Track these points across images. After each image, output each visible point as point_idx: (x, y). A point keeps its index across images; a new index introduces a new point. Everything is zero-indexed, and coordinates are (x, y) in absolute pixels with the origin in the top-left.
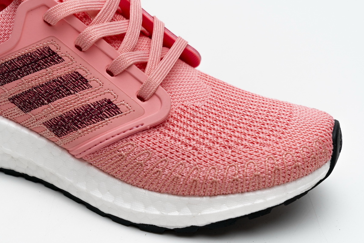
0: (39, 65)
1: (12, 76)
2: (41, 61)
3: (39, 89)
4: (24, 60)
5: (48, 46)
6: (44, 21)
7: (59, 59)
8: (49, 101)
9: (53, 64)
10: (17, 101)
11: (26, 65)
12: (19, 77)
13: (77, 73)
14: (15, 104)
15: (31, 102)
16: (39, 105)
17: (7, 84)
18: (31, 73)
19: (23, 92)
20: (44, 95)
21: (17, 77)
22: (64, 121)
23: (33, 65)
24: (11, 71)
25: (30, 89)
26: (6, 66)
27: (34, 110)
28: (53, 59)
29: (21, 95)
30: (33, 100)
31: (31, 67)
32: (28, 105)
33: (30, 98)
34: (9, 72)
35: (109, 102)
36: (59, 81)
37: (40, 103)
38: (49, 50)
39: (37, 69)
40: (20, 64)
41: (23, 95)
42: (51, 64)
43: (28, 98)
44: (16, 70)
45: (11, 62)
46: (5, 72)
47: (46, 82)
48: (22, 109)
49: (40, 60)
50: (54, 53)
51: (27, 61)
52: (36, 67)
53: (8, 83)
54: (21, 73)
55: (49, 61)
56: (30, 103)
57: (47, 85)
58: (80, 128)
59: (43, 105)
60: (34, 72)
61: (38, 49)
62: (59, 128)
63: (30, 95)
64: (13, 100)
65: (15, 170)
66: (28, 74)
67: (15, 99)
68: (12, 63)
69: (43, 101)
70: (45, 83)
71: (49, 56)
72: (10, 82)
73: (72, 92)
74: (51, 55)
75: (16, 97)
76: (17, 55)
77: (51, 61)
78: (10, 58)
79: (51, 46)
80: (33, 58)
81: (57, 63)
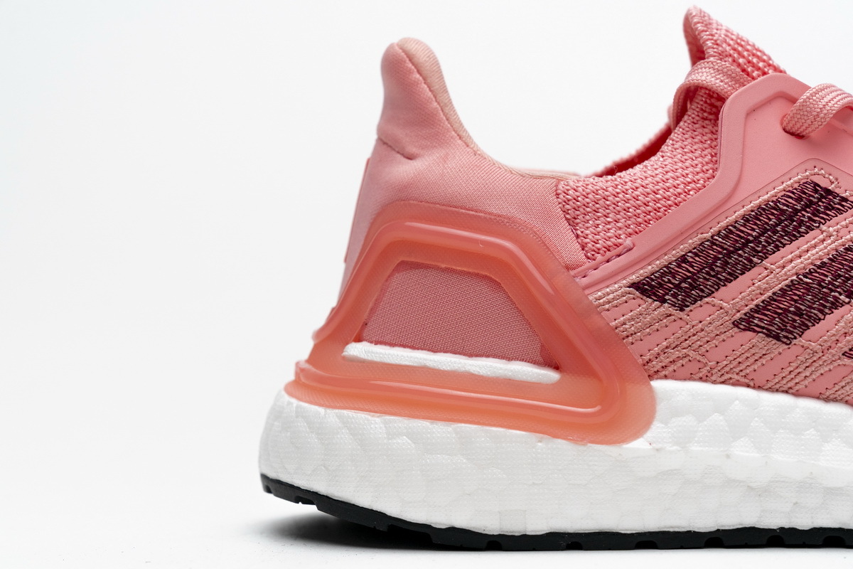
0: (801, 223)
1: (737, 264)
2: (803, 212)
3: (817, 275)
4: (760, 220)
5: (809, 180)
6: (785, 130)
7: (844, 203)
8: (851, 295)
9: (834, 215)
10: (761, 320)
11: (768, 230)
12: (755, 260)
14: (754, 331)
15: (801, 309)
16: (827, 311)
17: (723, 289)
18: (784, 245)
19: (774, 294)
20: (833, 285)
21: (751, 261)
23: (787, 226)
24: (732, 252)
25: (792, 281)
26: (716, 245)
27: (812, 328)
28: (831, 205)
29: (767, 304)
30: (808, 303)
31: (783, 230)
32: (794, 321)
33: (796, 301)
34: (729, 254)
37: (828, 305)
38: (814, 187)
39: (799, 232)
40: (753, 230)
41: (775, 300)
42: (828, 215)
43: (793, 303)
44: (745, 245)
45: (728, 232)
46: (716, 259)
47: (831, 257)
48: (777, 338)
49: (800, 211)
50: (828, 192)
51: (770, 220)
52: (796, 229)
53: (725, 285)
54: (760, 252)
55: (823, 210)
56: (799, 313)
57: (834, 262)
59: (836, 309)
60: (791, 241)
61: (788, 189)
63: (795, 294)
64: (746, 323)
65: (756, 526)
66: (777, 248)
67: (754, 318)
68: (731, 232)
69: (834, 297)
70: (830, 259)
71: (820, 200)
72: (730, 281)
74: (822, 196)
75: (757, 310)
76: (741, 212)
77: (826, 208)
78: (723, 224)
79: (817, 179)
80: (783, 212)
81: (840, 212)
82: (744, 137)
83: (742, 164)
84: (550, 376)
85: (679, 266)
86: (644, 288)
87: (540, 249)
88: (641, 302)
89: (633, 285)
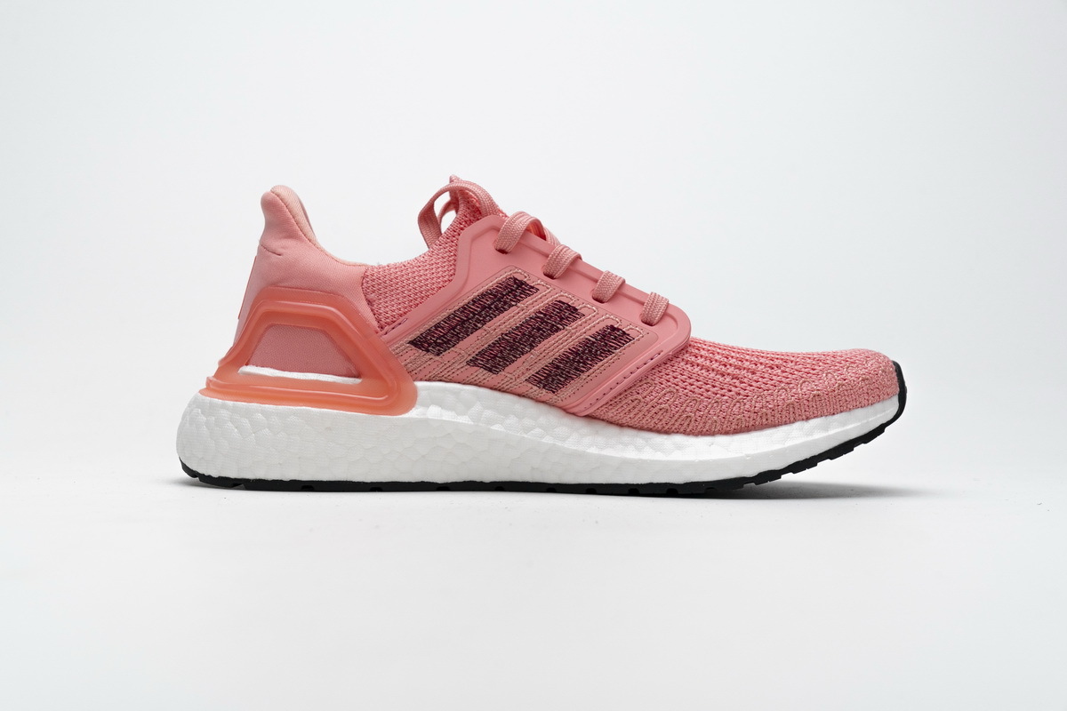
0: (505, 303)
1: (468, 328)
2: (507, 296)
3: (513, 335)
4: (482, 302)
5: (512, 277)
6: (496, 249)
7: (531, 290)
8: (532, 347)
9: (525, 297)
10: (482, 361)
11: (487, 308)
12: (479, 325)
13: (560, 302)
14: (478, 367)
15: (504, 355)
16: (517, 356)
17: (461, 342)
18: (496, 317)
19: (489, 346)
20: (522, 341)
21: (476, 327)
22: (558, 367)
23: (497, 305)
24: (466, 321)
25: (499, 338)
26: (457, 317)
27: (510, 366)
28: (523, 291)
29: (485, 351)
30: (508, 351)
31: (495, 307)
32: (500, 362)
33: (501, 350)
34: (464, 322)
35: (613, 328)
36: (538, 317)
37: (519, 353)
38: (515, 281)
39: (504, 308)
40: (478, 307)
41: (490, 350)
42: (521, 297)
43: (499, 351)
44: (473, 317)
46: (457, 325)
47: (522, 323)
48: (490, 370)
49: (505, 295)
50: (522, 283)
51: (488, 301)
52: (502, 307)
53: (462, 340)
54: (482, 321)
55: (519, 294)
56: (502, 357)
57: (523, 326)
58: (583, 372)
59: (522, 355)
60: (500, 314)
61: (499, 282)
62: (553, 380)
63: (501, 346)
64: (473, 362)
66: (492, 319)
67: (478, 360)
68: (465, 309)
69: (522, 348)
70: (520, 325)
71: (517, 288)
72: (465, 338)
73: (561, 327)
74: (519, 286)
75: (479, 355)
76: (471, 297)
77: (521, 293)
78: (462, 304)
79: (516, 276)
80: (495, 296)
81: (530, 295)
85: (437, 330)
86: (415, 343)
88: (415, 352)
89: (411, 342)
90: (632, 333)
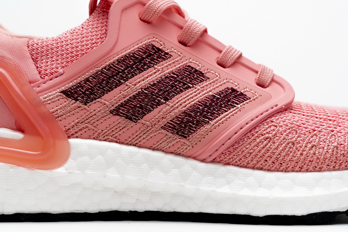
0: (145, 64)
1: (113, 83)
2: (146, 59)
3: (151, 89)
4: (125, 62)
5: (150, 44)
6: (140, 19)
7: (166, 55)
8: (166, 99)
9: (161, 61)
10: (123, 110)
11: (129, 67)
12: (122, 81)
13: (189, 66)
14: (120, 115)
15: (142, 105)
16: (154, 106)
17: (106, 95)
18: (136, 75)
19: (130, 98)
20: (158, 94)
21: (120, 82)
22: (190, 116)
23: (138, 65)
24: (111, 77)
25: (139, 92)
26: (104, 73)
27: (147, 115)
28: (160, 56)
29: (127, 102)
30: (146, 103)
31: (136, 67)
32: (139, 111)
33: (140, 102)
34: (109, 78)
35: (233, 90)
36: (172, 77)
37: (155, 104)
38: (153, 47)
39: (144, 68)
40: (122, 66)
41: (130, 101)
42: (158, 61)
43: (139, 102)
44: (117, 74)
45: (110, 67)
46: (103, 80)
47: (158, 80)
48: (130, 119)
49: (145, 58)
50: (159, 50)
51: (130, 62)
52: (142, 67)
53: (107, 93)
54: (125, 77)
55: (156, 58)
56: (141, 107)
57: (160, 83)
58: (211, 119)
59: (159, 106)
60: (140, 73)
61: (140, 48)
62: (186, 126)
63: (140, 98)
64: (116, 112)
65: (118, 210)
66: (133, 76)
67: (120, 109)
68: (111, 67)
69: (158, 100)
70: (157, 82)
71: (155, 53)
72: (110, 91)
73: (191, 86)
74: (156, 52)
75: (122, 105)
76: (116, 58)
77: (158, 57)
78: (107, 63)
79: (154, 43)
80: (137, 58)
81: (164, 59)
82: (120, 21)
83: (119, 34)
84: (19, 136)
85: (85, 83)
86: (68, 93)
87: (16, 73)
88: (66, 100)
89: (62, 92)
90: (248, 95)
